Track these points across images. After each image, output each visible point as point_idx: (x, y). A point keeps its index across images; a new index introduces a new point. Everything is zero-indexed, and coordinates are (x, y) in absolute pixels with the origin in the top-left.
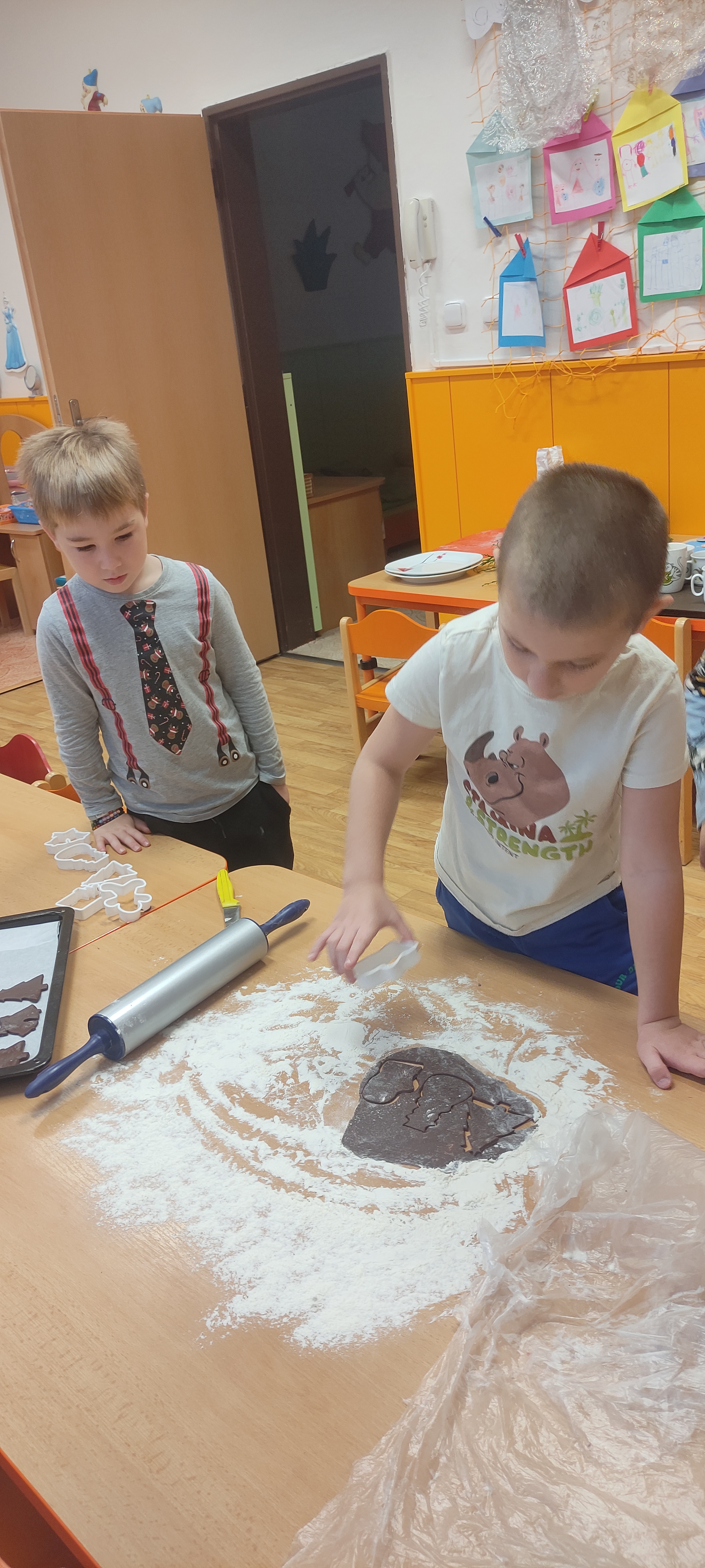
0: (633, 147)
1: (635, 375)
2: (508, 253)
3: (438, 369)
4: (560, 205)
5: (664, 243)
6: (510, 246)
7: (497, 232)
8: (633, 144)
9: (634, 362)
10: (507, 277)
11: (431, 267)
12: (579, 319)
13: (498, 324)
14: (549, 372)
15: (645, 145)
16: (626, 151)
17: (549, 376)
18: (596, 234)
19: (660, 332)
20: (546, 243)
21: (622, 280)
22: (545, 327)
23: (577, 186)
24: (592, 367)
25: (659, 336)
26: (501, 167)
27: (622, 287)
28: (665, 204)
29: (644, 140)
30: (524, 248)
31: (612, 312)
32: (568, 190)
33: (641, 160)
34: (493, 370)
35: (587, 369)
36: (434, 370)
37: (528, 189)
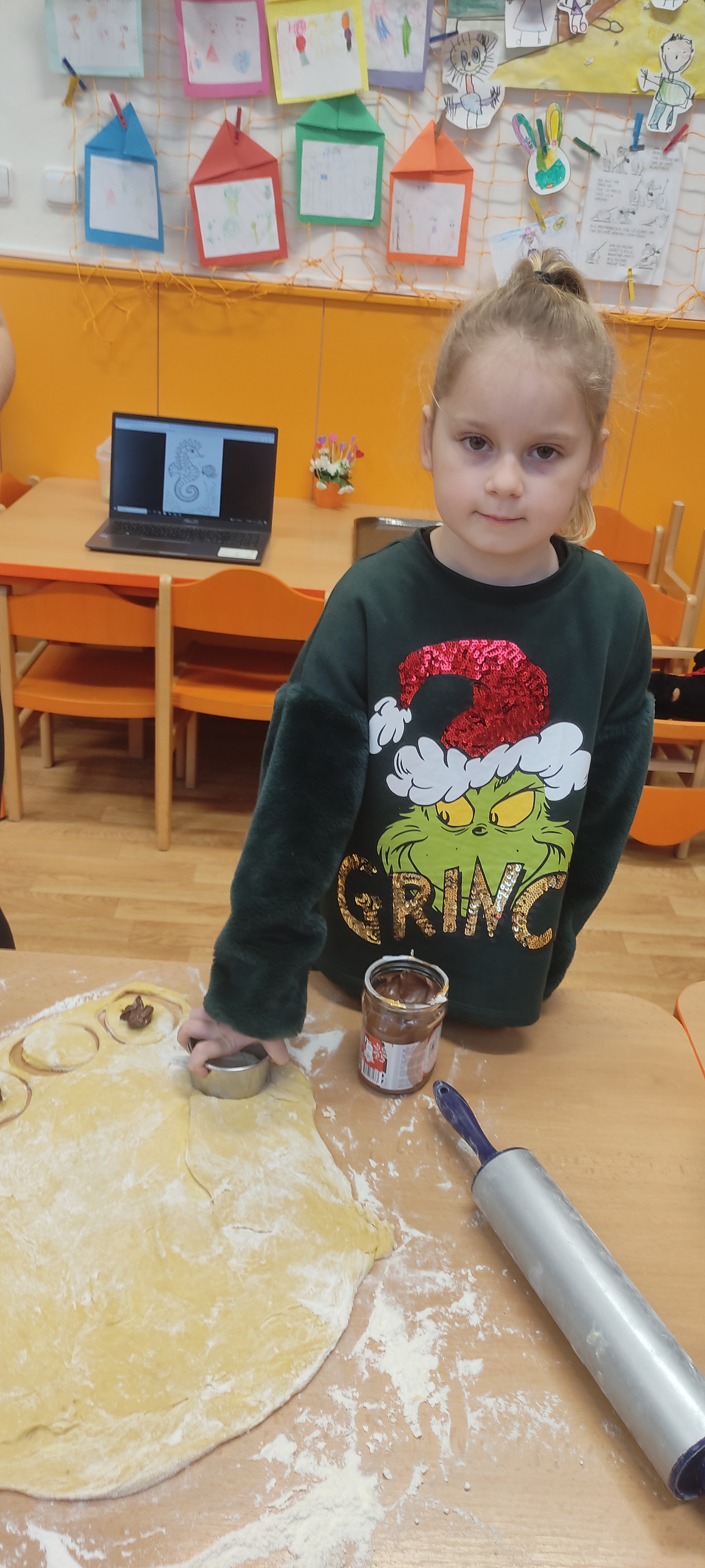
0: (292, 23)
1: (283, 309)
2: (96, 116)
4: (193, 72)
5: (324, 154)
6: (100, 107)
7: (79, 83)
8: (293, 19)
9: (286, 292)
10: (94, 148)
12: (210, 227)
13: (81, 211)
15: (306, 26)
16: (282, 26)
17: (158, 292)
18: (233, 120)
19: (316, 261)
20: (159, 116)
21: (267, 188)
22: (161, 228)
23: (211, 53)
24: (226, 290)
25: (316, 266)
27: (267, 196)
28: (328, 108)
29: (307, 19)
30: (123, 115)
31: (254, 226)
32: (202, 56)
33: (301, 43)
34: (78, 270)
35: (218, 290)
37: (135, 36)
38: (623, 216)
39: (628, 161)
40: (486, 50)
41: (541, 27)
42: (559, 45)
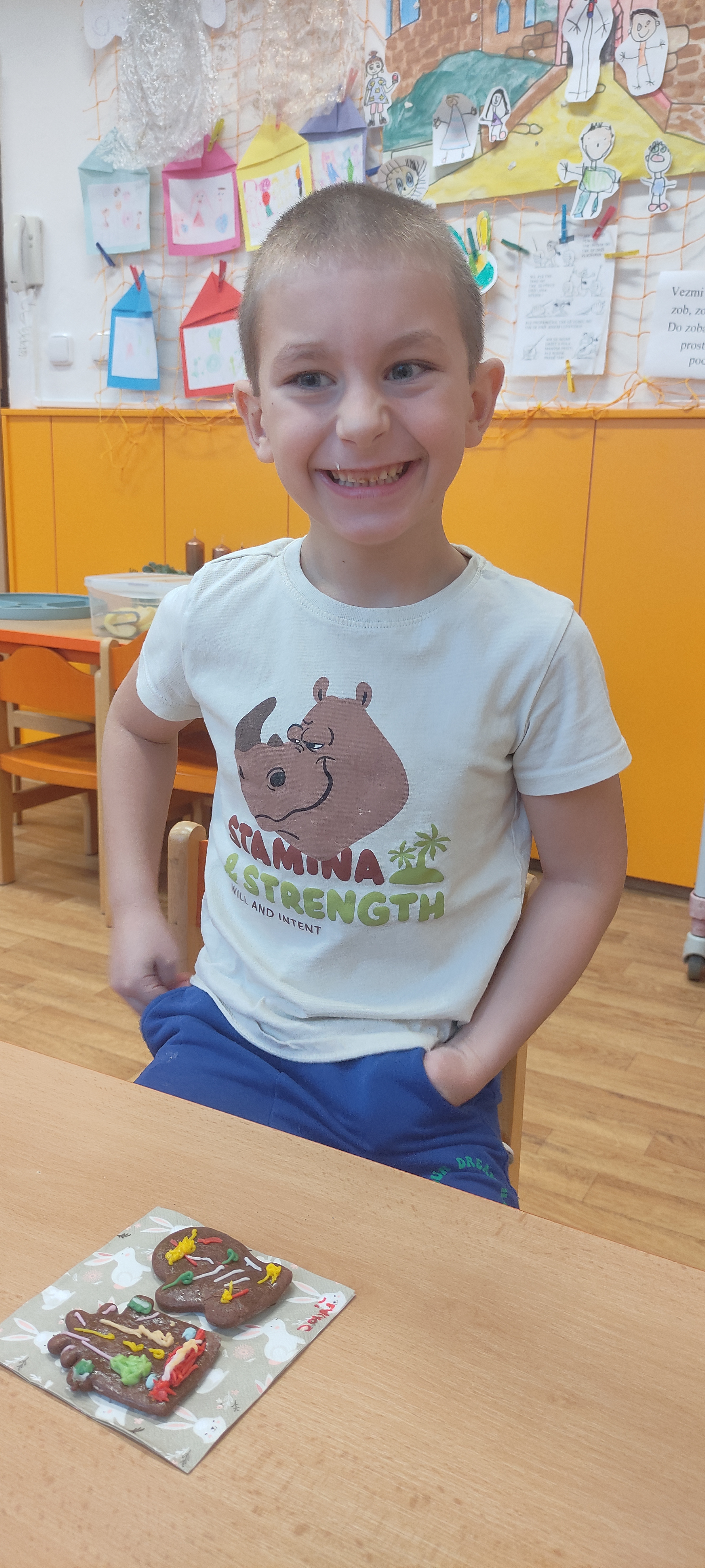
0: (258, 184)
2: (122, 286)
3: (39, 408)
4: (179, 236)
6: (124, 278)
7: (111, 261)
8: (259, 180)
10: (120, 310)
11: (36, 295)
12: (196, 363)
13: (107, 363)
14: (162, 419)
15: (271, 183)
16: (250, 186)
17: (161, 425)
18: (217, 272)
20: (163, 278)
22: (161, 370)
23: (198, 219)
24: (209, 418)
26: (117, 191)
29: (270, 177)
30: (139, 281)
31: (232, 359)
32: (189, 221)
33: (266, 199)
34: (100, 414)
35: (203, 418)
36: (34, 408)
37: (145, 216)
38: (559, 307)
39: (559, 254)
40: (418, 174)
41: (466, 143)
42: (485, 157)
